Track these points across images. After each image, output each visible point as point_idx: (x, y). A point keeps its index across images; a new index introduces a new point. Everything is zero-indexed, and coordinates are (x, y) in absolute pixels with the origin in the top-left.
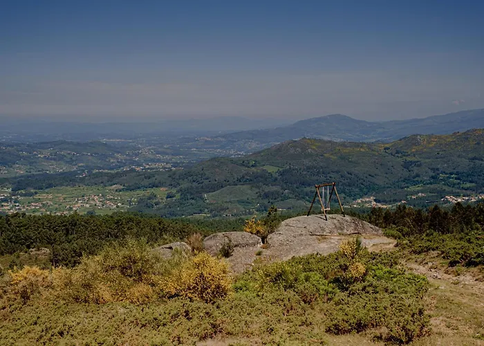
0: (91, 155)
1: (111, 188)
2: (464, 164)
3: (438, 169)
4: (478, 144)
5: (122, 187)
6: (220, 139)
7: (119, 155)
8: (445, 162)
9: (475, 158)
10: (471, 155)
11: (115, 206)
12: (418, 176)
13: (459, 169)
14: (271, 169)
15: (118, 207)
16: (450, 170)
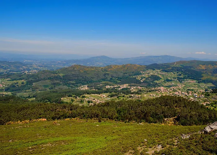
0: (14, 66)
1: (6, 79)
2: (121, 75)
3: (113, 76)
4: (128, 69)
5: (10, 79)
6: (64, 62)
7: (24, 67)
8: (116, 74)
9: (125, 73)
10: (124, 72)
11: (2, 86)
12: (107, 78)
13: (119, 77)
14: (61, 75)
15: (3, 86)
16: (117, 77)
